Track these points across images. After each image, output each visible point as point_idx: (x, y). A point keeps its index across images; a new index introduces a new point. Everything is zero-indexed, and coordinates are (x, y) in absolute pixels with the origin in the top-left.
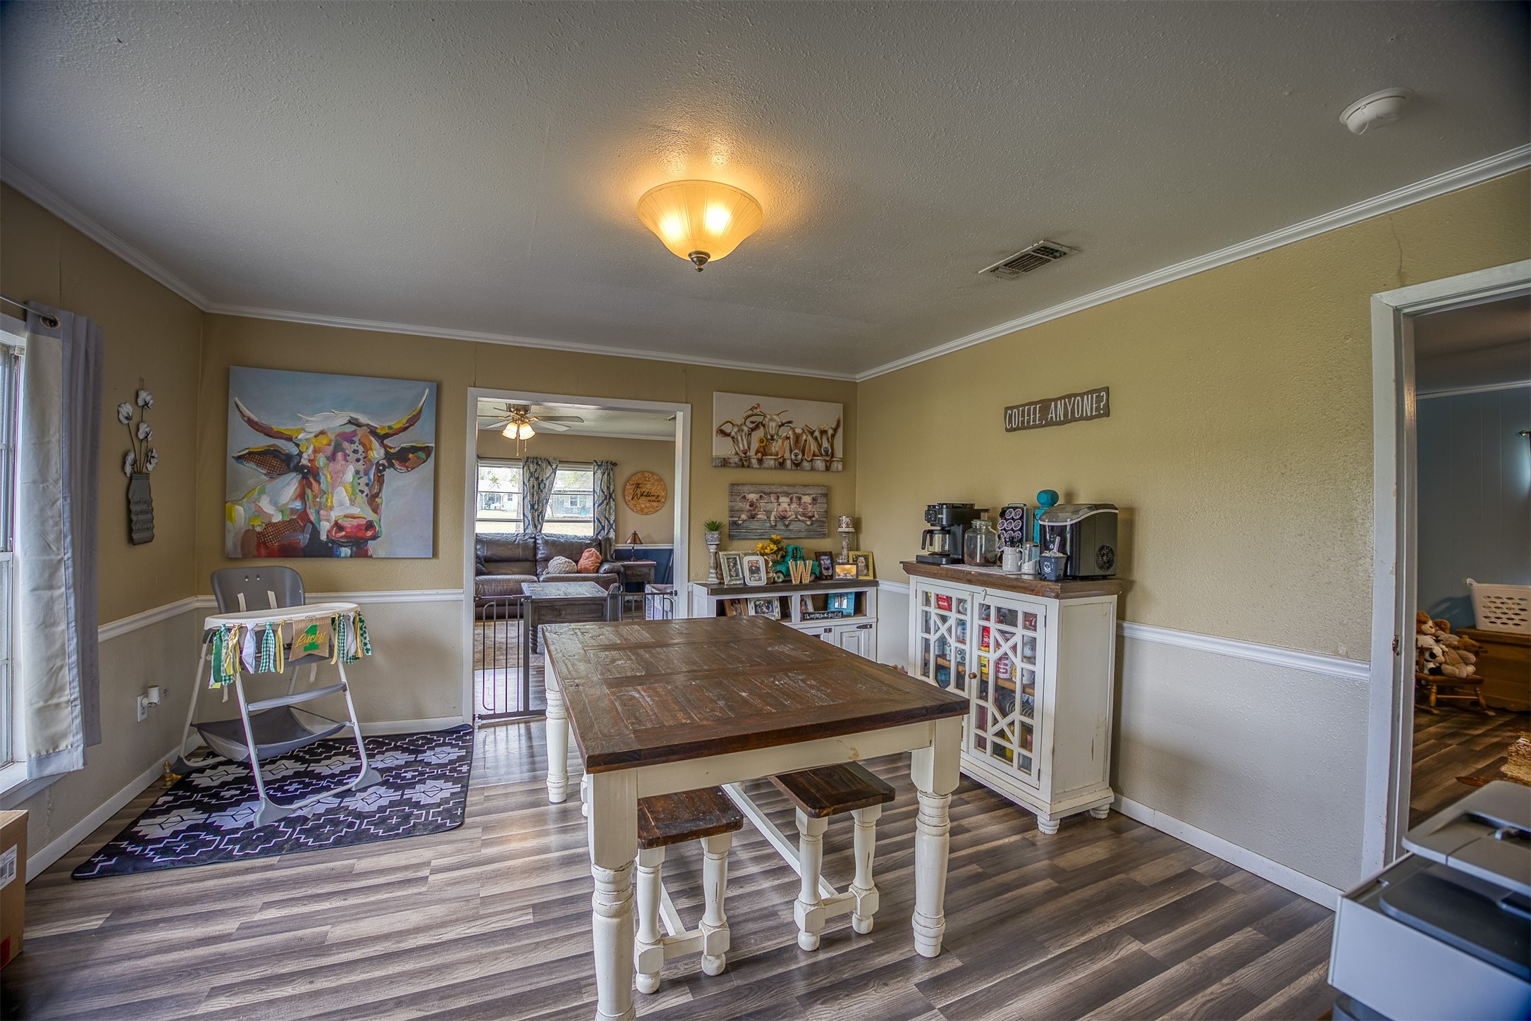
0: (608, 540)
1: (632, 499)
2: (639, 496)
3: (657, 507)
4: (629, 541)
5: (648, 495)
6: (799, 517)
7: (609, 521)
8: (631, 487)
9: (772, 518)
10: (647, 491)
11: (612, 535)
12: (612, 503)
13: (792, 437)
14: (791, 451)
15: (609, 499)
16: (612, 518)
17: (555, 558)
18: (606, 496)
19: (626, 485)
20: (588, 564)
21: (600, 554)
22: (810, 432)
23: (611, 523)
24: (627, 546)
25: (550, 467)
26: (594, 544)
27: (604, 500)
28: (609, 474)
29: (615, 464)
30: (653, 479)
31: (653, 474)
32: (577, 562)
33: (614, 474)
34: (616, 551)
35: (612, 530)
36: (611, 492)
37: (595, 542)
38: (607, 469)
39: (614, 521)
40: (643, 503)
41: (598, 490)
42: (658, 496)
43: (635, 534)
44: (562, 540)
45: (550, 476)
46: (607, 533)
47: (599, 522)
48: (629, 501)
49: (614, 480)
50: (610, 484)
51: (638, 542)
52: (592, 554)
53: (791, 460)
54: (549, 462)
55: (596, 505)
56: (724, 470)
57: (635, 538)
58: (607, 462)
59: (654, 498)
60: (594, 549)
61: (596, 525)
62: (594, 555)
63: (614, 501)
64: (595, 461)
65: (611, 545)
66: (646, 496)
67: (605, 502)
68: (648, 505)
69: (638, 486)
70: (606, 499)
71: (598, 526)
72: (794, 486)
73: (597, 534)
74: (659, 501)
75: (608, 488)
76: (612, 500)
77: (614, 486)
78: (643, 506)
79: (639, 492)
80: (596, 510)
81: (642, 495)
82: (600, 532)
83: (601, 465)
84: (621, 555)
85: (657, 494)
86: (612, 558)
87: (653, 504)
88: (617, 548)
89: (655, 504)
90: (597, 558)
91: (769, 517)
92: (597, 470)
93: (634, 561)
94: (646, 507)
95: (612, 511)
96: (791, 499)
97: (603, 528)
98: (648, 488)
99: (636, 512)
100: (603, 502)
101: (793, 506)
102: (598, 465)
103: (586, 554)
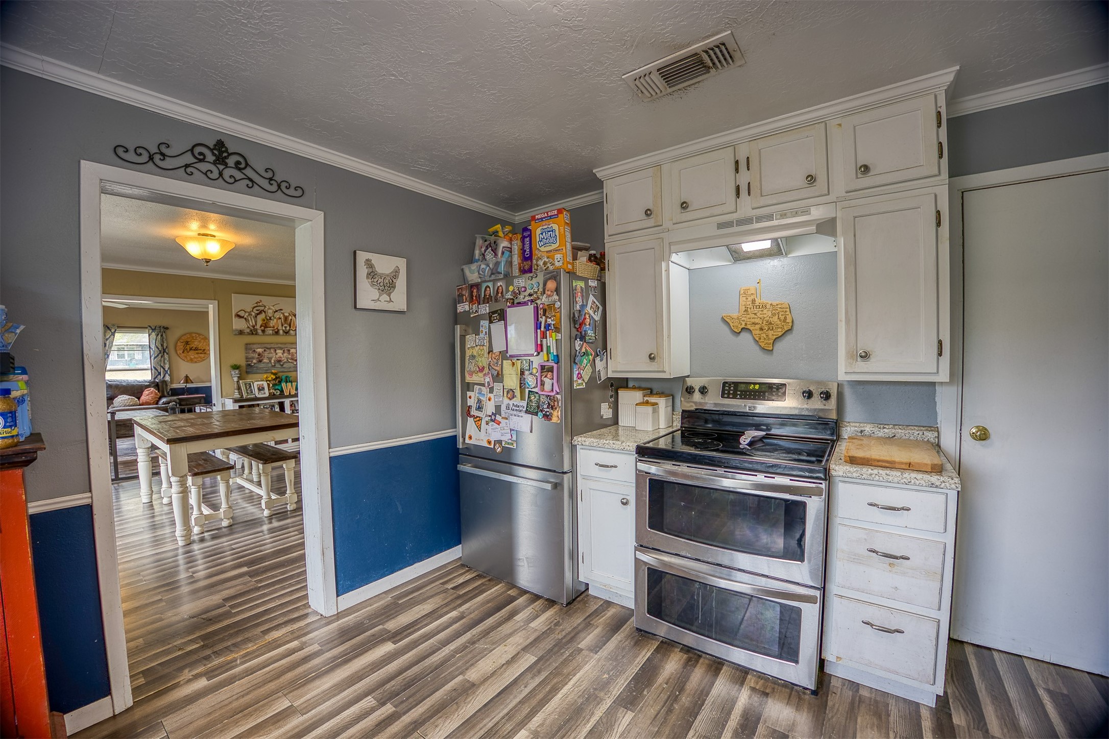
0: (164, 382)
1: (183, 352)
2: (188, 350)
3: (204, 357)
4: (182, 382)
5: (196, 349)
6: (289, 360)
7: (164, 369)
8: (182, 344)
9: (273, 361)
10: (195, 346)
11: (167, 378)
12: (166, 356)
13: (282, 318)
14: (282, 325)
15: (163, 353)
16: (167, 367)
17: (119, 397)
18: (160, 351)
19: (177, 343)
20: (149, 399)
21: (159, 391)
22: (293, 315)
23: (166, 369)
24: (182, 385)
25: (109, 331)
26: (153, 385)
27: (159, 354)
28: (162, 336)
29: (167, 328)
30: (200, 338)
31: (199, 334)
32: (139, 398)
33: (166, 336)
34: (171, 389)
35: (167, 375)
36: (165, 348)
37: (153, 383)
38: (160, 332)
39: (169, 368)
40: (192, 355)
41: (153, 346)
42: (204, 350)
43: (187, 377)
44: (124, 384)
45: (110, 337)
46: (163, 378)
47: (155, 370)
48: (180, 354)
49: (166, 340)
50: (163, 342)
51: (190, 382)
52: (152, 393)
53: (283, 330)
54: (108, 328)
55: (153, 358)
56: (241, 336)
57: (187, 379)
58: (160, 327)
59: (201, 351)
60: (152, 389)
61: (153, 372)
62: (154, 393)
63: (167, 354)
64: (150, 326)
65: (167, 385)
66: (195, 350)
67: (160, 355)
68: (196, 356)
69: (187, 343)
70: (160, 353)
71: (155, 373)
72: (285, 344)
73: (155, 378)
74: (205, 353)
75: (162, 345)
76: (165, 354)
77: (167, 343)
78: (192, 357)
79: (188, 347)
80: (152, 361)
81: (191, 349)
82: (157, 377)
83: (155, 329)
84: (175, 392)
85: (203, 349)
86: (169, 394)
87: (200, 355)
88: (172, 387)
89: (202, 355)
90: (156, 394)
91: (270, 361)
92: (152, 332)
93: (187, 395)
94: (195, 358)
95: (166, 361)
96: (284, 351)
97: (160, 374)
98: (195, 344)
99: (187, 361)
100: (158, 355)
101: (285, 355)
102: (152, 329)
103: (146, 392)
